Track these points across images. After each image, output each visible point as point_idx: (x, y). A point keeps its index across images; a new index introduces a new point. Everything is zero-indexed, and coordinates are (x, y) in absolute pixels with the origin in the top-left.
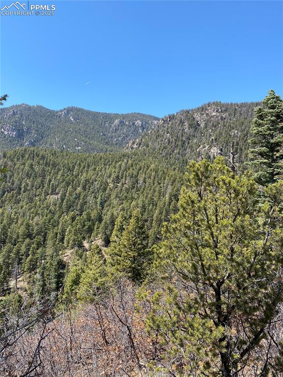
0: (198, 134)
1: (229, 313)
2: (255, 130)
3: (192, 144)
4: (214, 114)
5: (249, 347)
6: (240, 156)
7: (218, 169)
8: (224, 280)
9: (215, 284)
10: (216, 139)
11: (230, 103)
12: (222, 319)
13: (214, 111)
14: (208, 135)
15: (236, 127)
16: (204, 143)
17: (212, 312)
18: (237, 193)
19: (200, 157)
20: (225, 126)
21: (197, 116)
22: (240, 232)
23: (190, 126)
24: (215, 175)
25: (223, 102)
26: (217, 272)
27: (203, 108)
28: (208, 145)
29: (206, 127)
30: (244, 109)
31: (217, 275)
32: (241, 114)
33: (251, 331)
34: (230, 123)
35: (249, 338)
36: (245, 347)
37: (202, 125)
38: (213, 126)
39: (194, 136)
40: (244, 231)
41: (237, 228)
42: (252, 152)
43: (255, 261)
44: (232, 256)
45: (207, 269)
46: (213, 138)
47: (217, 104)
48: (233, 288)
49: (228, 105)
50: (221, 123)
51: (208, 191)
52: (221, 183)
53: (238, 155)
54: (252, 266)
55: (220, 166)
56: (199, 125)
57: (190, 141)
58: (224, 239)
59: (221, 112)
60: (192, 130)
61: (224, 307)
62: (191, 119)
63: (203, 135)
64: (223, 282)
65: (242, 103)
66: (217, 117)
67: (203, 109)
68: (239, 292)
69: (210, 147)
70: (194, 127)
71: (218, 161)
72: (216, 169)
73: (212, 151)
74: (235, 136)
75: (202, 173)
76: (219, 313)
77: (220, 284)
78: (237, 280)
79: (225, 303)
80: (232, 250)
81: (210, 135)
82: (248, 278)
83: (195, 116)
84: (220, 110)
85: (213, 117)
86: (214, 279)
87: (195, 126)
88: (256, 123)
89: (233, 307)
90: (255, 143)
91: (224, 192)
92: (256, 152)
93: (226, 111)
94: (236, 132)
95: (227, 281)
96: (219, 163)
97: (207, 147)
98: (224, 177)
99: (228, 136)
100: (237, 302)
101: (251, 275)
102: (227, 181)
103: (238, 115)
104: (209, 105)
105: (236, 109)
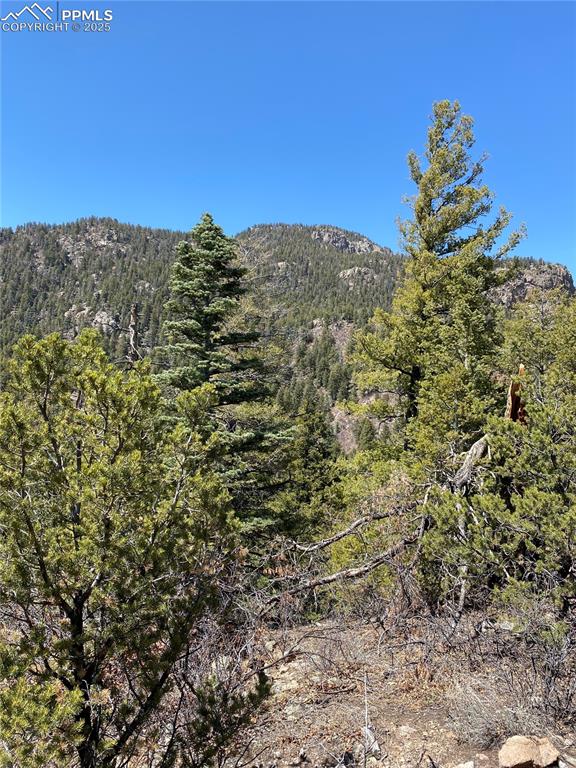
0: (68, 282)
1: (100, 656)
2: (176, 284)
3: (53, 300)
4: (103, 243)
5: (138, 716)
6: (155, 334)
7: (84, 356)
8: (90, 589)
9: (70, 602)
10: (106, 296)
11: (136, 225)
12: (83, 673)
13: (102, 237)
14: (89, 284)
15: (147, 275)
16: (81, 302)
17: (61, 663)
18: (118, 404)
19: (71, 330)
20: (124, 270)
21: (66, 243)
22: (121, 486)
23: (50, 261)
24: (76, 368)
25: (121, 221)
26: (74, 574)
27: (78, 227)
28: (88, 305)
29: (85, 267)
30: (164, 242)
31: (76, 580)
32: (157, 251)
33: (144, 684)
34: (135, 265)
35: (139, 698)
36: (131, 719)
37: (77, 263)
38: (101, 267)
39: (58, 284)
40: (129, 484)
41: (115, 476)
42: (170, 328)
43: (156, 540)
44: (108, 535)
45: (53, 571)
46: (100, 292)
47: (109, 223)
48: (108, 602)
49: (131, 228)
50: (118, 263)
51: (60, 403)
52: (88, 385)
53: (150, 331)
54: (147, 552)
55: (87, 349)
56: (69, 262)
57: (49, 294)
58: (89, 504)
59: (118, 241)
60: (55, 270)
61: (88, 646)
62: (51, 246)
63: (78, 283)
64: (88, 594)
65: (160, 230)
66: (109, 250)
67: (78, 229)
68: (121, 609)
69: (94, 311)
70: (58, 264)
71: (85, 339)
72: (79, 356)
73: (97, 318)
74: (145, 293)
75: (50, 364)
76: (78, 661)
77: (81, 598)
78: (118, 585)
79: (89, 638)
80: (108, 525)
81: (94, 286)
82: (140, 578)
83: (61, 241)
84: (115, 238)
85: (100, 248)
86: (69, 590)
87: (62, 262)
88: (178, 272)
89: (109, 643)
90: (176, 310)
91: (93, 404)
92: (178, 329)
93: (127, 240)
94: (147, 285)
95: (97, 591)
96: (86, 344)
97: (87, 309)
98: (94, 374)
99: (131, 291)
100: (116, 631)
101: (146, 570)
102: (98, 382)
103: (151, 252)
104: (93, 221)
105: (147, 240)
